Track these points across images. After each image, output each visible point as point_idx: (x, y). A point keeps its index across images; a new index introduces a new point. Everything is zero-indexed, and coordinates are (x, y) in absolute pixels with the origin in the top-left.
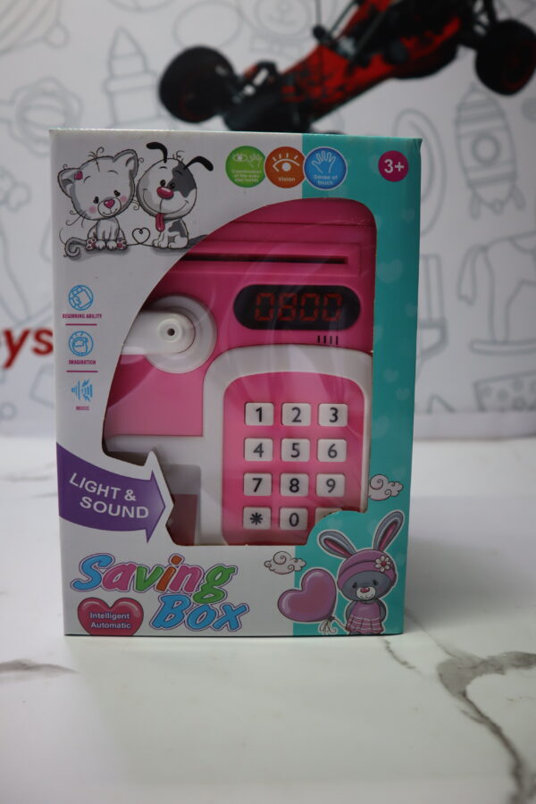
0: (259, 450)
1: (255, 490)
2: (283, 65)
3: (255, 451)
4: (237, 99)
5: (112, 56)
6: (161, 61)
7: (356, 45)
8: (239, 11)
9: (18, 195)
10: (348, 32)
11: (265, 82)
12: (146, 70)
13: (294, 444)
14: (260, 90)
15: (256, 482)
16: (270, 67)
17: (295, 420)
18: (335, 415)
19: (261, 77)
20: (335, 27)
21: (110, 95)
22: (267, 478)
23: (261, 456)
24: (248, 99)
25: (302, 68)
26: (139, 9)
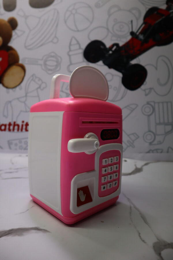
2: (121, 44)
4: (107, 55)
5: (70, 45)
6: (84, 46)
7: (144, 37)
8: (108, 29)
9: (43, 85)
10: (141, 33)
11: (115, 49)
14: (114, 52)
16: (117, 45)
20: (137, 31)
21: (70, 56)
24: (110, 55)
25: (127, 44)
26: (78, 31)
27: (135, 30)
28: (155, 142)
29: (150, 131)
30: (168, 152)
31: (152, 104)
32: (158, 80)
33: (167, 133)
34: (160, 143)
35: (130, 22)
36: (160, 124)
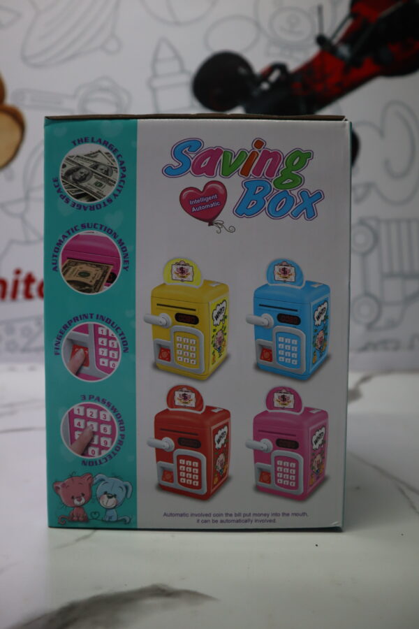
2: (293, 66)
4: (255, 93)
5: (155, 60)
6: (194, 63)
7: (351, 50)
8: (257, 25)
10: (346, 40)
11: (278, 81)
12: (183, 71)
14: (274, 86)
16: (282, 67)
19: (275, 76)
20: (334, 36)
21: (154, 90)
24: (265, 93)
25: (307, 69)
26: (177, 23)
27: (328, 32)
28: (381, 323)
29: (367, 294)
30: (411, 347)
31: (373, 223)
32: (387, 163)
33: (409, 300)
34: (392, 324)
35: (316, 11)
36: (391, 275)
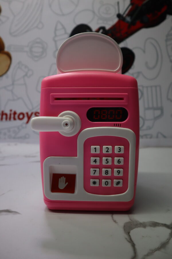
0: (95, 161)
1: (94, 174)
2: (108, 27)
3: (94, 161)
5: (56, 30)
6: (70, 30)
7: (131, 19)
9: (30, 73)
10: (128, 15)
12: (66, 33)
13: (107, 159)
15: (94, 171)
16: (103, 28)
17: (107, 151)
18: (120, 150)
21: (55, 41)
22: (98, 170)
23: (96, 163)
25: (114, 27)
26: (63, 15)
27: (121, 12)
30: (157, 137)
32: (146, 63)
33: (156, 118)
34: (149, 128)
35: (116, 4)
36: (149, 108)
